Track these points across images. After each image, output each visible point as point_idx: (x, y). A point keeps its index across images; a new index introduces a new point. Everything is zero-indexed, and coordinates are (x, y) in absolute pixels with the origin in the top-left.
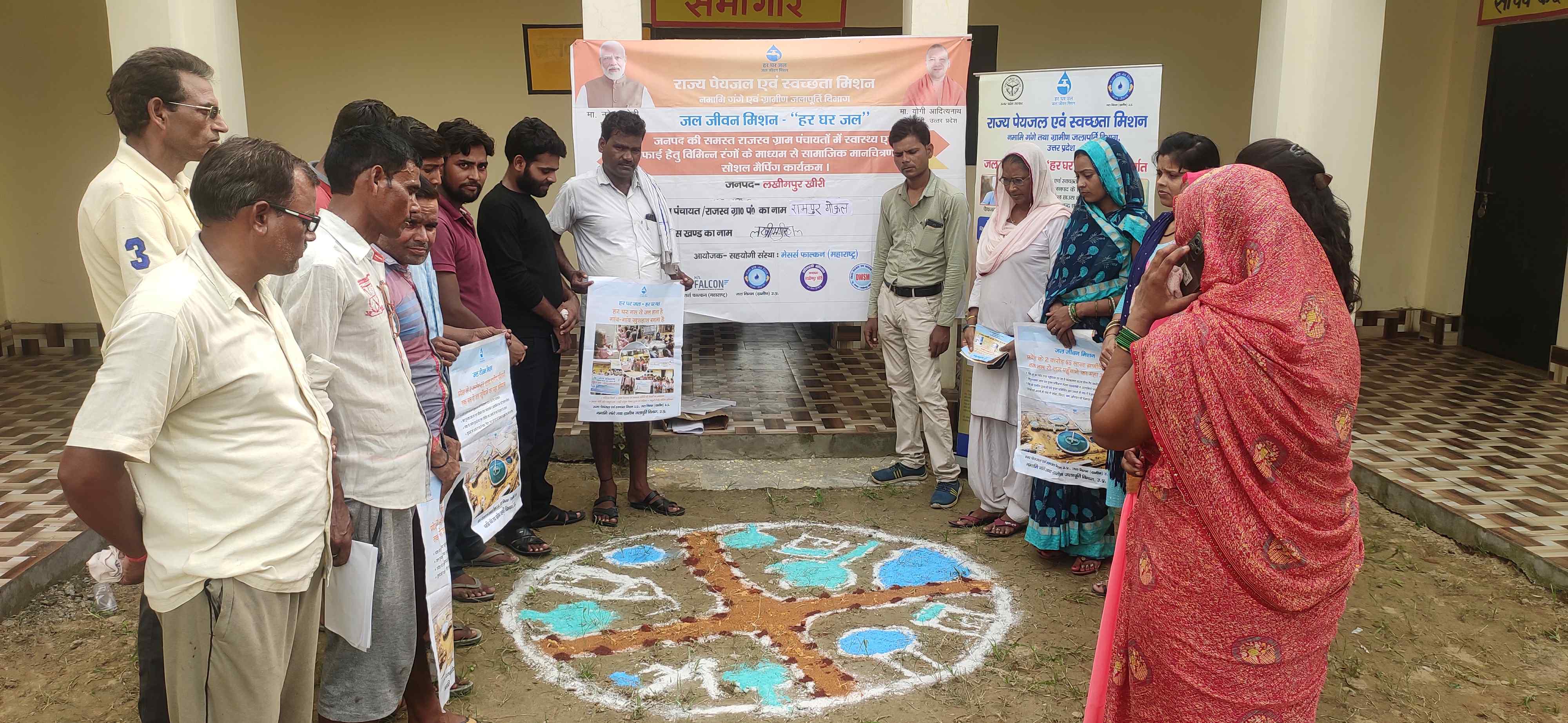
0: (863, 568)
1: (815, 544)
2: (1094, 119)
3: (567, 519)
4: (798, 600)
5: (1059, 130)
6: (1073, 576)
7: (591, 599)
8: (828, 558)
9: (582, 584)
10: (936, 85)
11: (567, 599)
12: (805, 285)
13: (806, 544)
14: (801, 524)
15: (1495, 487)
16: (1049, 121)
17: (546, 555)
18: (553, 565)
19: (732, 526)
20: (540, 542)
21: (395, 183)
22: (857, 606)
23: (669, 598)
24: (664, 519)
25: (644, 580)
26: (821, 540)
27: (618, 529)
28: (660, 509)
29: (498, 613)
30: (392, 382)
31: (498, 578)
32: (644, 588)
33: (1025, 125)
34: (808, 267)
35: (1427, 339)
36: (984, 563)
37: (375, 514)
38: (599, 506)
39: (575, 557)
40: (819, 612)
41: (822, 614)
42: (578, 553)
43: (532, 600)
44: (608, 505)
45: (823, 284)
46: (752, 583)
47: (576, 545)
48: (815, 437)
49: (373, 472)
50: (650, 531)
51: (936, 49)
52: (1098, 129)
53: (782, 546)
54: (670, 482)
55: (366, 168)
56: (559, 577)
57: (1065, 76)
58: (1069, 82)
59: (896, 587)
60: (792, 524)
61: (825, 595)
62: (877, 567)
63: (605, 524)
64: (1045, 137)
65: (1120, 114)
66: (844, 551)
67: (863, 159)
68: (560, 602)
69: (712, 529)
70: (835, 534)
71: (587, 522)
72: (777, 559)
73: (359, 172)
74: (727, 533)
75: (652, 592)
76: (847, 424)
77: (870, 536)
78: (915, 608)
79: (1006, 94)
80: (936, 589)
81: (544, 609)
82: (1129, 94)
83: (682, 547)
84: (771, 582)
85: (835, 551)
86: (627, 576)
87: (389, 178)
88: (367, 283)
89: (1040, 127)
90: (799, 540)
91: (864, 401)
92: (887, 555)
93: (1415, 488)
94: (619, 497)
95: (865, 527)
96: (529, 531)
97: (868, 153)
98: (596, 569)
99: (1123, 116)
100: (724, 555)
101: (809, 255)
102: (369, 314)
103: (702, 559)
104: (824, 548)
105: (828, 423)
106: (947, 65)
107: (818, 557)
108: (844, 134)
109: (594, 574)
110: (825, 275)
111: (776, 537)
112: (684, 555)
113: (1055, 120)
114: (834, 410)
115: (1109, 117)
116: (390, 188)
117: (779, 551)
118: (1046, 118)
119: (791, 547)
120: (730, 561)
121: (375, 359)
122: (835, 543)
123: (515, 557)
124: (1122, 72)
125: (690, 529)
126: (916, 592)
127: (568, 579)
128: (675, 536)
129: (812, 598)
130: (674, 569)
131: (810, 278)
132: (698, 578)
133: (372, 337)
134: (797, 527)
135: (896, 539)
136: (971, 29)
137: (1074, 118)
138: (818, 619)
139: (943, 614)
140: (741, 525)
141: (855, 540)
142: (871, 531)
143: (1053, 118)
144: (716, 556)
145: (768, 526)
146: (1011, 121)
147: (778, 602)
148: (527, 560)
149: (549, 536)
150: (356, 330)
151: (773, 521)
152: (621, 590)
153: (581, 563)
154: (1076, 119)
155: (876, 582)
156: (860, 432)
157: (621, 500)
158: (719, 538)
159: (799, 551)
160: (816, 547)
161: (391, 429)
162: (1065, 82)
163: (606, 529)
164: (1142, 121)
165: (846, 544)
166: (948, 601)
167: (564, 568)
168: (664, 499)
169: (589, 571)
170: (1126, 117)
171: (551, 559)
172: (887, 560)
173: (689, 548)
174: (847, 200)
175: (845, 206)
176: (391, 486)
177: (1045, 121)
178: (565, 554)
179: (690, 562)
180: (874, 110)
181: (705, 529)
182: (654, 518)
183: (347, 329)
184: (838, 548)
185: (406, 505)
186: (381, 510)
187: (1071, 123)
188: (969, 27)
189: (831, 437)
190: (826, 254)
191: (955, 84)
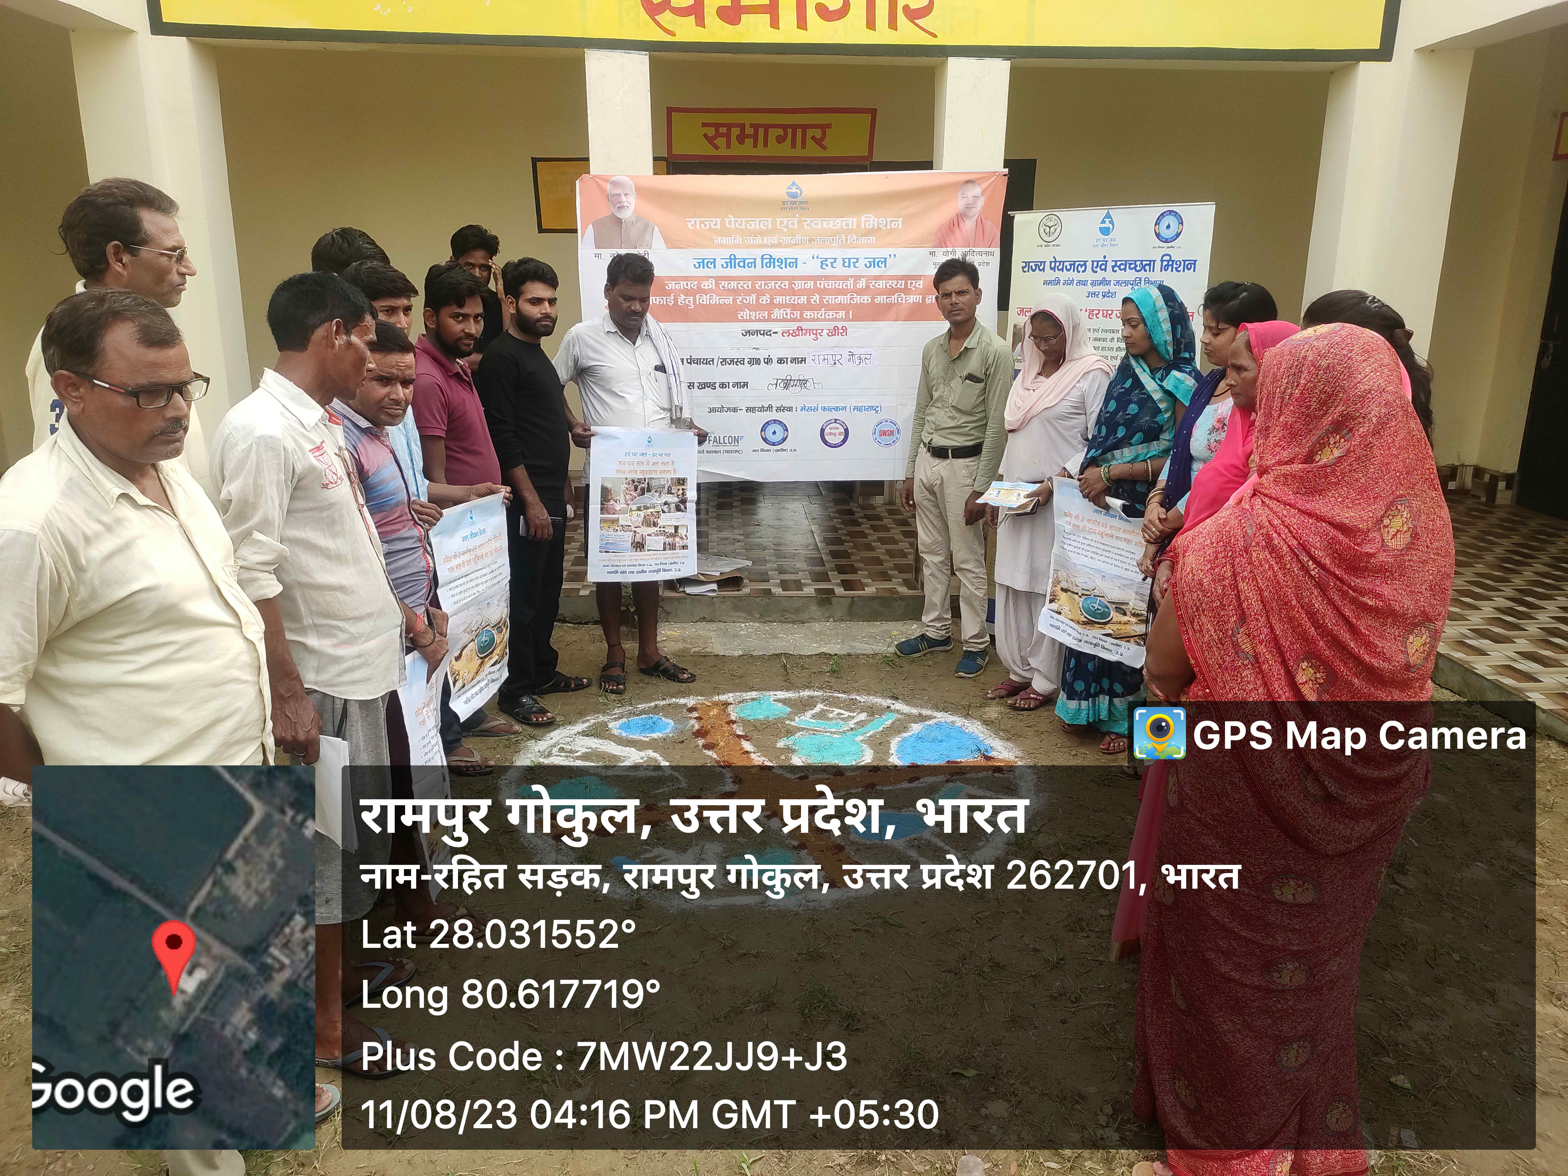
0: (880, 743)
1: (831, 715)
2: (1138, 263)
3: (573, 686)
5: (1100, 275)
6: (1101, 754)
8: (844, 732)
9: (585, 757)
10: (969, 225)
12: (825, 442)
13: (821, 715)
14: (816, 693)
15: (1554, 663)
16: (1089, 265)
17: (550, 725)
18: (557, 736)
19: (744, 694)
20: (543, 711)
21: (354, 339)
24: (675, 686)
25: (651, 752)
26: (837, 711)
27: (626, 696)
28: (670, 675)
30: (357, 560)
31: (498, 749)
32: (650, 762)
33: (1062, 270)
34: (829, 422)
35: (1479, 498)
36: (1008, 740)
37: (339, 706)
38: (607, 673)
39: (580, 727)
42: (584, 722)
44: (616, 671)
45: (844, 441)
46: (763, 758)
47: (581, 714)
48: (834, 600)
49: (336, 660)
50: (659, 700)
51: (969, 185)
52: (1142, 274)
53: (796, 718)
54: (681, 646)
55: (323, 322)
56: (562, 750)
57: (1108, 216)
58: (1112, 222)
60: (806, 693)
62: (894, 743)
63: (613, 692)
64: (1083, 283)
65: (1167, 258)
66: (862, 724)
67: (890, 306)
69: (723, 698)
70: (851, 705)
71: (594, 689)
72: (790, 732)
73: (315, 327)
74: (740, 702)
76: (867, 586)
77: (889, 707)
79: (1043, 235)
82: (1178, 235)
83: (691, 718)
84: (783, 757)
85: (851, 724)
86: (633, 749)
87: (348, 333)
88: (322, 452)
89: (1079, 272)
90: (814, 711)
91: (886, 561)
92: (905, 729)
93: (1467, 663)
94: (628, 662)
95: (884, 697)
96: (533, 699)
97: (894, 299)
98: (601, 741)
99: (1170, 260)
100: (734, 726)
101: (830, 409)
102: (325, 486)
103: (712, 731)
104: (839, 721)
105: (847, 585)
106: (981, 203)
107: (833, 730)
108: (869, 278)
109: (598, 746)
110: (847, 431)
111: (790, 707)
112: (693, 726)
113: (1095, 263)
114: (854, 570)
115: (1154, 261)
116: (349, 344)
117: (792, 723)
118: (1086, 262)
119: (805, 719)
120: (741, 733)
121: (335, 535)
122: (851, 714)
123: (517, 727)
124: (1170, 211)
125: (700, 698)
127: (571, 751)
128: (685, 705)
130: (683, 742)
131: (831, 434)
132: (707, 752)
133: (330, 512)
134: (812, 697)
135: (915, 711)
136: (1007, 163)
137: (1116, 261)
140: (754, 694)
141: (873, 711)
142: (889, 702)
143: (1093, 262)
144: (726, 728)
145: (782, 695)
146: (1047, 265)
148: (530, 730)
149: (553, 704)
150: (311, 505)
151: (788, 690)
152: (627, 764)
153: (585, 734)
154: (1119, 263)
155: (894, 759)
156: (880, 594)
157: (631, 665)
158: (730, 708)
159: (814, 723)
160: (832, 719)
161: (356, 614)
162: (1107, 222)
163: (613, 696)
164: (1191, 265)
165: (863, 716)
167: (568, 739)
168: (674, 666)
169: (594, 742)
170: (1173, 261)
171: (555, 729)
172: (905, 735)
173: (699, 719)
174: (872, 350)
175: (868, 357)
176: (357, 675)
177: (1085, 264)
178: (570, 723)
179: (700, 733)
180: (902, 252)
181: (716, 698)
182: (664, 685)
183: (299, 505)
184: (855, 721)
185: (375, 694)
186: (346, 700)
187: (1113, 267)
188: (1005, 161)
189: (850, 600)
190: (848, 409)
191: (988, 224)
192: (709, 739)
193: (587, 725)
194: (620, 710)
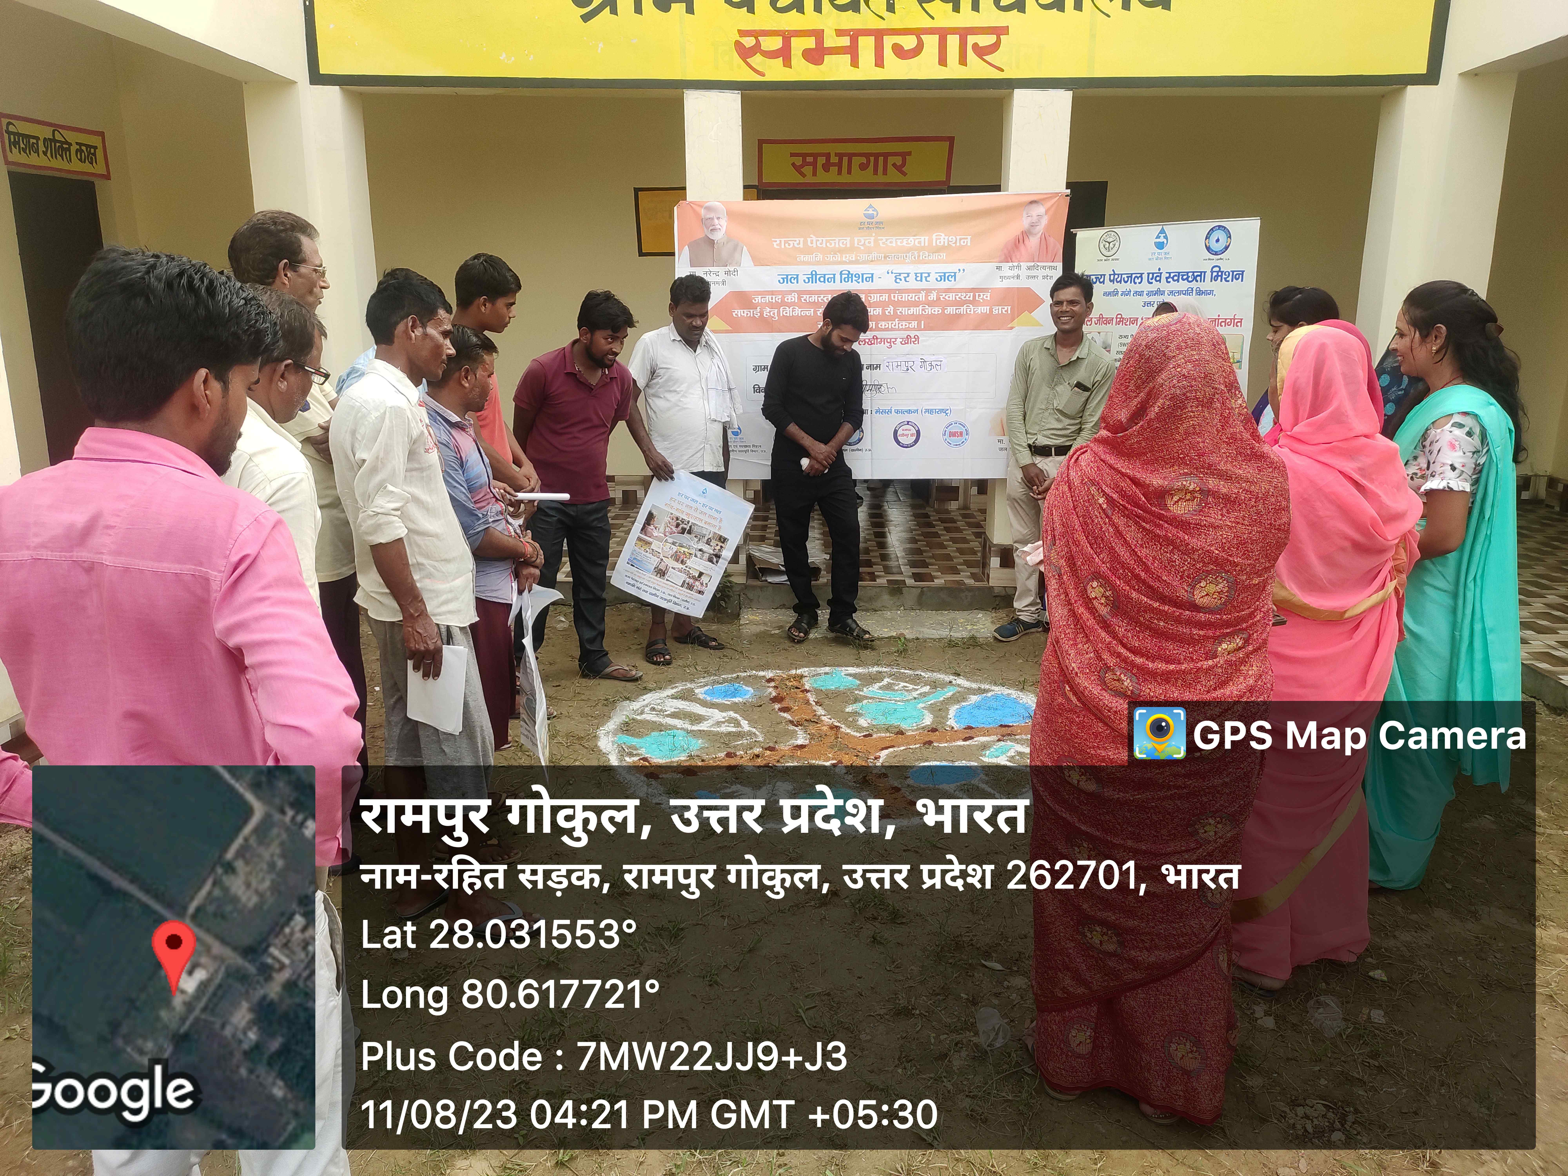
0: (940, 710)
1: (896, 688)
2: (1190, 274)
4: (875, 736)
5: (1155, 286)
7: (682, 729)
8: (907, 701)
9: (674, 715)
10: (1033, 242)
11: (660, 728)
12: (898, 442)
13: (889, 687)
14: (884, 670)
16: (1145, 277)
17: (642, 689)
18: (648, 698)
19: (818, 669)
21: (430, 330)
22: (930, 743)
23: (754, 730)
24: (755, 661)
25: (732, 714)
26: (902, 684)
27: (711, 669)
29: (596, 737)
30: (445, 514)
31: (598, 708)
32: (731, 720)
33: (1120, 282)
34: (901, 424)
39: (670, 692)
40: (893, 747)
41: (895, 749)
42: (672, 688)
43: (628, 728)
45: (916, 441)
46: (832, 720)
47: (671, 682)
48: (905, 590)
50: (741, 672)
51: (1034, 205)
52: (1194, 285)
53: (865, 689)
54: (762, 628)
55: (402, 319)
56: (653, 709)
57: (1162, 231)
58: (1166, 237)
59: (970, 728)
60: (876, 669)
61: (901, 733)
62: (953, 710)
64: (1140, 294)
65: (1217, 269)
66: (924, 695)
67: (959, 316)
68: (653, 730)
69: (799, 672)
70: (916, 680)
72: (858, 700)
73: (397, 323)
74: (813, 676)
75: (738, 724)
76: (937, 578)
77: (950, 682)
78: (985, 747)
79: (1103, 250)
80: (1009, 730)
81: (639, 735)
82: (1227, 248)
83: (769, 687)
84: (851, 719)
85: (915, 694)
86: (716, 710)
87: (424, 326)
89: (1135, 283)
90: (881, 684)
91: (956, 557)
92: (964, 699)
95: (947, 673)
97: (963, 310)
98: (687, 703)
99: (1220, 271)
100: (809, 694)
101: (902, 412)
102: (427, 451)
103: (788, 698)
104: (903, 692)
105: (917, 577)
106: (1044, 221)
107: (898, 699)
108: (939, 291)
109: (685, 707)
110: (918, 432)
111: (860, 680)
112: (770, 693)
113: (1151, 276)
114: (925, 565)
115: (1205, 272)
116: (426, 335)
117: (861, 693)
118: (1142, 274)
119: (873, 690)
120: (814, 700)
121: (431, 492)
122: (916, 687)
124: (1219, 226)
125: (778, 672)
126: (987, 732)
127: (661, 711)
128: (764, 676)
129: (888, 735)
130: (761, 706)
131: (903, 435)
132: (782, 714)
133: (429, 472)
134: (880, 672)
135: (974, 686)
136: (1069, 185)
137: (1170, 273)
138: (891, 753)
139: (1012, 753)
140: (827, 669)
141: (935, 685)
142: (952, 678)
143: (1149, 274)
144: (801, 695)
145: (852, 670)
146: (1107, 277)
147: (855, 737)
150: (417, 466)
151: (858, 666)
152: (710, 722)
153: (674, 697)
154: (1172, 275)
155: (951, 722)
156: (948, 586)
158: (805, 680)
159: (880, 693)
160: (897, 690)
161: (446, 556)
162: (1162, 237)
163: (699, 668)
164: (1238, 275)
165: (926, 689)
166: (1017, 741)
167: (659, 701)
169: (682, 705)
170: (1222, 272)
171: (648, 693)
172: (964, 704)
173: (776, 687)
174: (941, 358)
175: (939, 363)
177: (1141, 277)
178: (660, 689)
179: (775, 700)
180: (970, 267)
181: (793, 672)
182: (745, 659)
184: (918, 692)
186: (448, 626)
187: (1167, 278)
188: (1067, 183)
189: (919, 590)
190: (919, 411)
191: (1051, 240)
192: (784, 704)
193: (675, 690)
194: (706, 680)
